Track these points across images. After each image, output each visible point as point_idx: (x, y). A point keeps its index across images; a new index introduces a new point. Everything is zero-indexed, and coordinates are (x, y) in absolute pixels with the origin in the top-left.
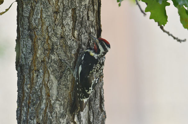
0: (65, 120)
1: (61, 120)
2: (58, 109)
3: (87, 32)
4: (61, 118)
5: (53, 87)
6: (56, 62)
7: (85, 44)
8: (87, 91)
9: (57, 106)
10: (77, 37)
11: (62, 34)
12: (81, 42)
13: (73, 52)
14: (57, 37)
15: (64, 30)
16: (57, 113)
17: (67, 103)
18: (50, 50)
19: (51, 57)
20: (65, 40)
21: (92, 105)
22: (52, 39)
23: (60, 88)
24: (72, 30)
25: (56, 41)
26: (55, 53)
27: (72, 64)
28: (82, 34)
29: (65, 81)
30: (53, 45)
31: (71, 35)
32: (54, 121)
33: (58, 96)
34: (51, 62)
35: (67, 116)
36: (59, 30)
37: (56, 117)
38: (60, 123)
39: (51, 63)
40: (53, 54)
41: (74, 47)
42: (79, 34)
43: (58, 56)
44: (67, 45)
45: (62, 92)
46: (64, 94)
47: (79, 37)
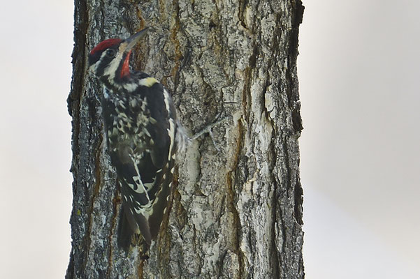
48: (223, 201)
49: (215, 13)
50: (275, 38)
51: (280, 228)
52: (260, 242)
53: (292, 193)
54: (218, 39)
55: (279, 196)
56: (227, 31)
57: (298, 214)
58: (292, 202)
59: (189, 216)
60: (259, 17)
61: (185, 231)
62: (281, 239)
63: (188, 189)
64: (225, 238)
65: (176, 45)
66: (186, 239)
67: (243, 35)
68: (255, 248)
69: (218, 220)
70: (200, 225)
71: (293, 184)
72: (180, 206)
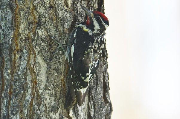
0: (57, 114)
1: (51, 114)
2: (48, 100)
4: (52, 112)
5: (41, 72)
6: (44, 39)
7: (82, 15)
8: (83, 78)
9: (47, 96)
10: (71, 6)
11: (51, 3)
12: (77, 13)
13: (66, 27)
14: (45, 7)
16: (46, 107)
17: (59, 93)
19: (38, 33)
20: (56, 11)
22: (38, 9)
23: (50, 74)
25: (44, 12)
26: (43, 28)
27: (65, 42)
28: (78, 3)
29: (56, 63)
30: (40, 17)
31: (63, 4)
33: (47, 84)
34: (38, 39)
35: (59, 109)
37: (46, 111)
38: (51, 118)
39: (38, 41)
40: (40, 28)
41: (67, 19)
42: (74, 2)
43: (47, 32)
44: (59, 17)
45: (53, 78)
46: (56, 81)
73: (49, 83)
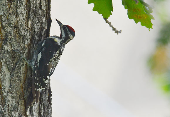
0: (17, 113)
1: (13, 113)
2: (11, 101)
3: (39, 22)
4: (13, 111)
5: (6, 79)
6: (9, 52)
7: (37, 34)
8: (44, 80)
9: (10, 98)
10: (31, 27)
11: (16, 24)
12: (34, 32)
13: (26, 43)
14: (11, 27)
15: (18, 20)
16: (9, 106)
17: (19, 96)
18: (3, 40)
19: (4, 48)
20: (19, 30)
21: (43, 98)
22: (5, 29)
23: (13, 80)
24: (25, 19)
25: (10, 31)
26: (9, 44)
27: (25, 55)
28: (35, 24)
29: (18, 72)
30: (6, 35)
31: (25, 25)
32: (6, 115)
33: (10, 89)
34: (4, 52)
35: (19, 109)
36: (13, 19)
37: (9, 110)
38: (12, 116)
39: (4, 54)
40: (6, 44)
41: (27, 37)
42: (32, 24)
43: (12, 47)
44: (21, 35)
45: (15, 84)
46: (17, 86)
47: (32, 27)
48: (20, 95)
49: (16, 22)
50: (40, 32)
51: (42, 106)
52: (35, 112)
53: (47, 92)
54: (18, 32)
55: (42, 93)
56: (21, 29)
57: (50, 101)
58: (47, 96)
59: (6, 101)
60: (34, 24)
61: (5, 107)
62: (43, 110)
63: (6, 91)
64: (21, 110)
65: (1, 35)
66: (6, 110)
67: (28, 31)
68: (32, 114)
69: (18, 103)
70: (11, 105)
71: (48, 89)
72: (3, 97)
73: (12, 88)
